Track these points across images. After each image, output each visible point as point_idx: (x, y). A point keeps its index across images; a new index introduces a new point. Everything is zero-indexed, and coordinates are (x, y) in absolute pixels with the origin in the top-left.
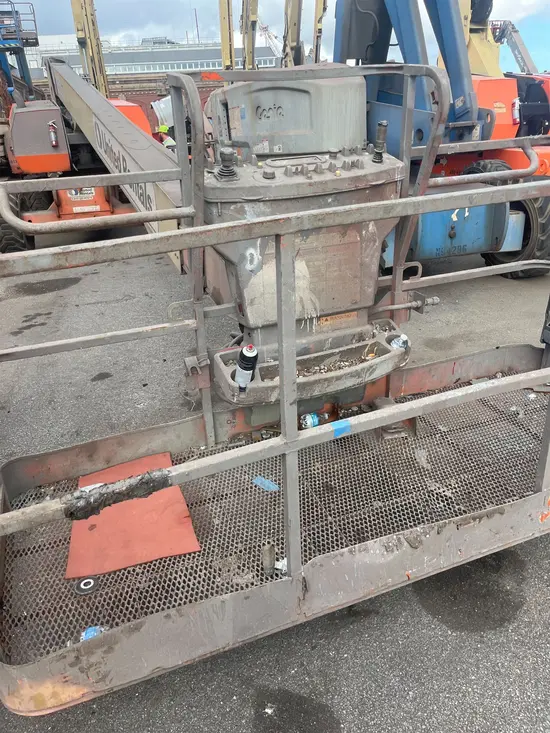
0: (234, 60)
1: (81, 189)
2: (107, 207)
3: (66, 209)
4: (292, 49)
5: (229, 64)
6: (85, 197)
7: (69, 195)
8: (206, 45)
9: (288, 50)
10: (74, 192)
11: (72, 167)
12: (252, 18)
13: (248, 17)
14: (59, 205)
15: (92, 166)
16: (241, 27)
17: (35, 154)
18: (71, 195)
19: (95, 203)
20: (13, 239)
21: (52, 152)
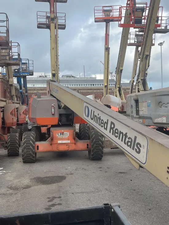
0: (109, 83)
1: (63, 133)
2: (73, 141)
3: (55, 141)
4: (141, 80)
5: (106, 84)
6: (64, 136)
7: (57, 135)
8: (87, 78)
9: (140, 80)
10: (59, 134)
11: (58, 123)
12: (121, 68)
13: (119, 68)
14: (52, 139)
15: (67, 123)
16: (116, 71)
17: (44, 117)
18: (58, 135)
19: (68, 139)
20: (30, 154)
21: (51, 116)
